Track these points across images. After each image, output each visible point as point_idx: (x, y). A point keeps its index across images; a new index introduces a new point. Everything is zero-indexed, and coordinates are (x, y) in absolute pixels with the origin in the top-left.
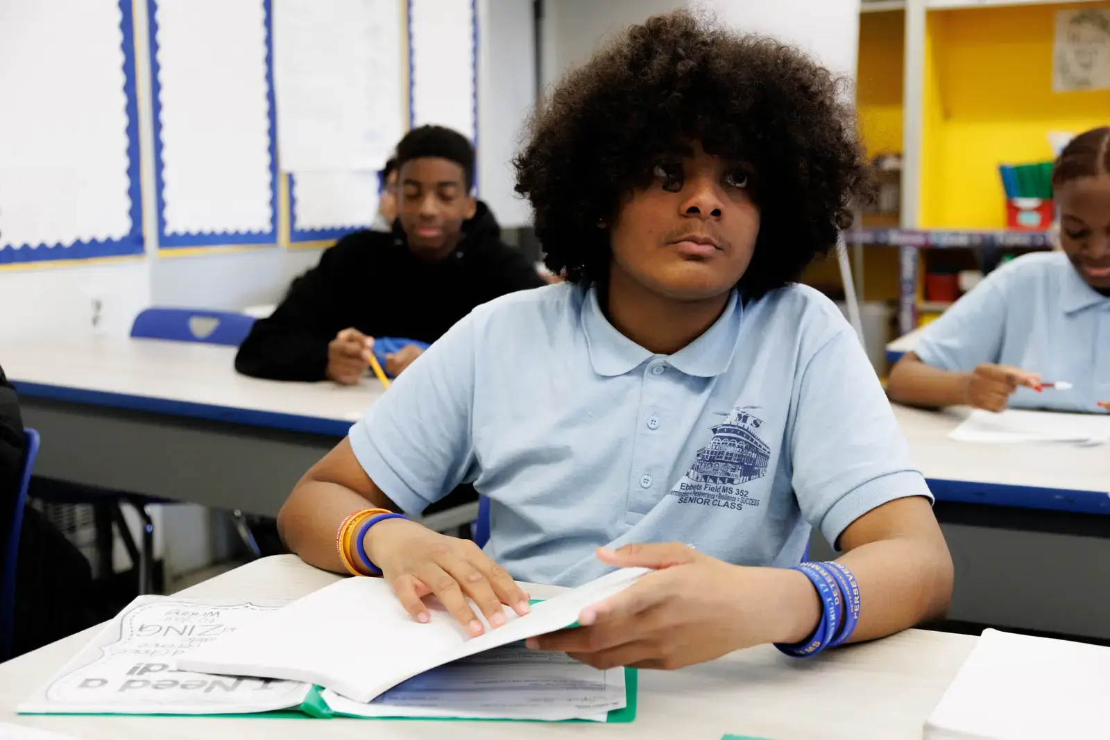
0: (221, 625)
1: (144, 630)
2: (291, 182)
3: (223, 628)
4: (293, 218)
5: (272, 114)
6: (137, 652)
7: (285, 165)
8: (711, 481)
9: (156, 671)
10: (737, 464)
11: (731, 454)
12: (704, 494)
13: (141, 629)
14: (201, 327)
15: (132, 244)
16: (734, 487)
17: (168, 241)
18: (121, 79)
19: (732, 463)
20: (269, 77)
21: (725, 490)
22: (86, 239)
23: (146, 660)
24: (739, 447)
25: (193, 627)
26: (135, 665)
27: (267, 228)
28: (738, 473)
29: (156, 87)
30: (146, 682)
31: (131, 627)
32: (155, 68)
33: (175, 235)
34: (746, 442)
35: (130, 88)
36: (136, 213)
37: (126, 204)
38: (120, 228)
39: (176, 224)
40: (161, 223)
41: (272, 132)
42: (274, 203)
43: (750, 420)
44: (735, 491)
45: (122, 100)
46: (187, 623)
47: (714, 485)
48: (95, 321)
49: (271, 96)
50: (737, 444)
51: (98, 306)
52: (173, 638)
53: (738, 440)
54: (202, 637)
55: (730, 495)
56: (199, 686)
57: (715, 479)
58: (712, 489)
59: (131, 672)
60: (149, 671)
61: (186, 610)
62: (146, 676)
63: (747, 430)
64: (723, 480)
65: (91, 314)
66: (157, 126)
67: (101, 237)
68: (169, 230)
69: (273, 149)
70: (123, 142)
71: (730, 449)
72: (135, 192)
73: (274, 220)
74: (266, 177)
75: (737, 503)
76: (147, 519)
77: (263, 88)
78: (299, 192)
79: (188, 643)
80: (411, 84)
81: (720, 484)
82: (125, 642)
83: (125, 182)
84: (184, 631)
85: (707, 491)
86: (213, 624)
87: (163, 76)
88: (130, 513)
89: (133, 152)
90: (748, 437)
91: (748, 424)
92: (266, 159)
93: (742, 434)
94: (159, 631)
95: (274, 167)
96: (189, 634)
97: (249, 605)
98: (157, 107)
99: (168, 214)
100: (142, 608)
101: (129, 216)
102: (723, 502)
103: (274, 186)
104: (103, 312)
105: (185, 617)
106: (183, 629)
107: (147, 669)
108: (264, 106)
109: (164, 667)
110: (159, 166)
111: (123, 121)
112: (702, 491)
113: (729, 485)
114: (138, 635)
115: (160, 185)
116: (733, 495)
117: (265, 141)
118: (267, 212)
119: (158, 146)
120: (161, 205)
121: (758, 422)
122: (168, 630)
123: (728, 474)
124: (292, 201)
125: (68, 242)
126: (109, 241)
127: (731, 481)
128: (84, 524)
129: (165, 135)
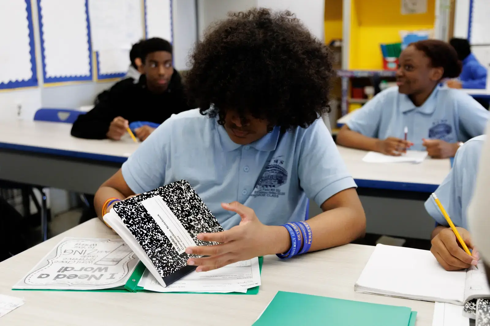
0: (97, 250)
1: (66, 252)
2: (97, 55)
3: (97, 251)
4: (98, 70)
5: (89, 27)
6: (63, 262)
7: (95, 48)
8: (265, 187)
9: (69, 271)
10: (275, 179)
11: (273, 176)
12: (263, 192)
13: (65, 252)
14: (63, 116)
15: (33, 82)
16: (275, 188)
17: (47, 80)
18: (25, 14)
19: (274, 179)
20: (87, 12)
21: (272, 190)
22: (14, 80)
23: (65, 265)
24: (276, 173)
25: (86, 251)
26: (61, 268)
27: (88, 73)
28: (276, 183)
29: (40, 17)
30: (65, 276)
31: (61, 251)
32: (39, 9)
33: (50, 78)
34: (278, 170)
35: (29, 18)
36: (34, 69)
37: (29, 65)
38: (27, 75)
39: (51, 73)
40: (45, 73)
41: (89, 35)
42: (90, 64)
43: (279, 162)
44: (276, 190)
45: (26, 23)
46: (83, 249)
47: (266, 188)
48: (19, 114)
49: (88, 20)
50: (275, 171)
51: (20, 107)
52: (77, 256)
53: (275, 170)
54: (89, 255)
55: (274, 192)
56: (86, 278)
57: (267, 186)
58: (266, 190)
59: (59, 271)
60: (67, 270)
61: (83, 243)
62: (66, 273)
63: (278, 166)
64: (270, 186)
65: (17, 111)
66: (41, 33)
67: (20, 79)
68: (48, 76)
69: (89, 42)
70: (28, 40)
71: (272, 174)
72: (33, 61)
73: (91, 71)
74: (87, 53)
75: (277, 194)
76: (43, 194)
77: (84, 16)
78: (101, 59)
79: (83, 258)
80: (145, 14)
81: (269, 188)
82: (58, 258)
83: (29, 57)
84: (81, 253)
85: (264, 191)
86: (93, 249)
87: (43, 12)
88: (36, 192)
89: (32, 44)
90: (279, 168)
91: (278, 163)
92: (86, 46)
93: (276, 167)
94: (71, 253)
95: (90, 49)
96: (84, 254)
97: (109, 241)
98: (41, 25)
99: (48, 69)
100: (66, 242)
101: (31, 71)
102: (271, 195)
103: (90, 57)
104: (22, 110)
105: (83, 246)
106: (81, 252)
107: (66, 269)
108: (85, 24)
109: (73, 268)
110: (43, 50)
111: (27, 31)
112: (262, 191)
113: (273, 188)
114: (63, 254)
115: (43, 58)
116: (275, 192)
117: (86, 39)
118: (87, 68)
119: (42, 42)
120: (44, 66)
121: (283, 162)
122: (75, 252)
123: (272, 184)
124: (98, 63)
125: (6, 81)
126: (23, 81)
127: (274, 186)
128: (17, 196)
129: (45, 37)
